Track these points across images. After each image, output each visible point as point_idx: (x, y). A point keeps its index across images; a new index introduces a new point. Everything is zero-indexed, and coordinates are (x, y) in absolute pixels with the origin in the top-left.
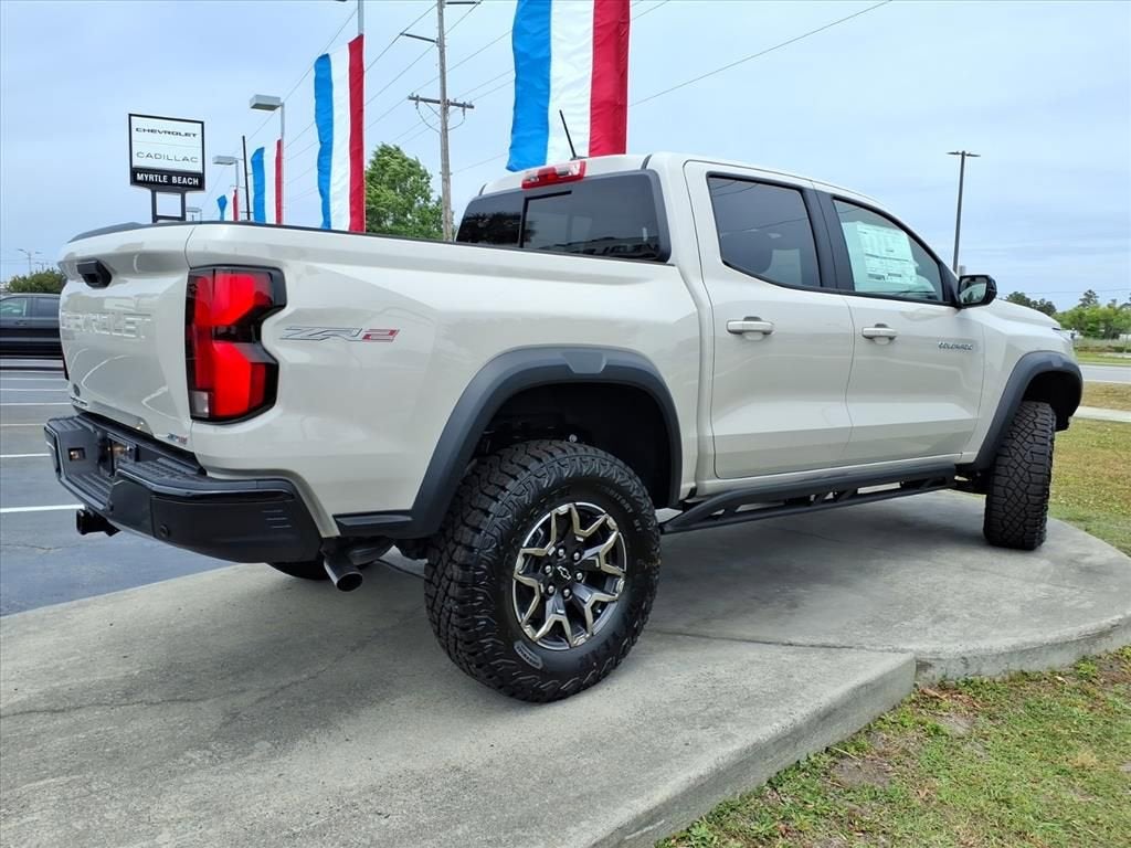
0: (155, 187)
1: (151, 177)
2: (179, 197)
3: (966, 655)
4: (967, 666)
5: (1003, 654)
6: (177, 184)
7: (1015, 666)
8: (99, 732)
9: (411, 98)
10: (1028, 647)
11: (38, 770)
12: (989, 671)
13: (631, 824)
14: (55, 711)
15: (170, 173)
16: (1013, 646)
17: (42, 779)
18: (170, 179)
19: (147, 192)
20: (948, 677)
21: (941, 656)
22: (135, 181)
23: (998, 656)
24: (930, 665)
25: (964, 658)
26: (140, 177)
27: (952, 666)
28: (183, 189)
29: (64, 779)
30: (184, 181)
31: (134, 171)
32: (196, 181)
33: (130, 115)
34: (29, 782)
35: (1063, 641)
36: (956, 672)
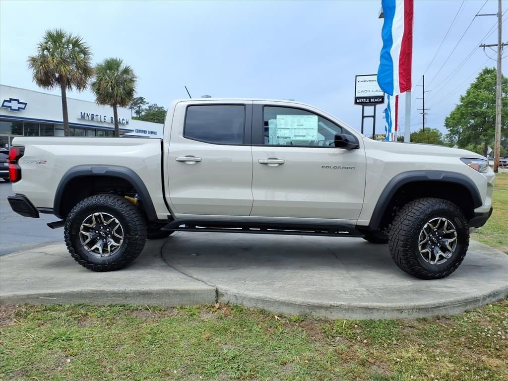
0: (363, 104)
1: (363, 100)
2: (373, 107)
3: (237, 295)
4: (237, 300)
5: (253, 299)
6: (373, 102)
7: (260, 306)
9: (480, 46)
10: (267, 299)
12: (247, 304)
13: (42, 294)
15: (370, 98)
16: (259, 297)
18: (370, 100)
19: (361, 106)
20: (230, 302)
21: (228, 292)
22: (356, 103)
23: (250, 299)
24: (224, 295)
25: (236, 296)
26: (358, 101)
27: (231, 298)
28: (375, 104)
30: (376, 100)
31: (356, 99)
32: (381, 100)
33: (356, 76)
35: (290, 302)
36: (233, 301)
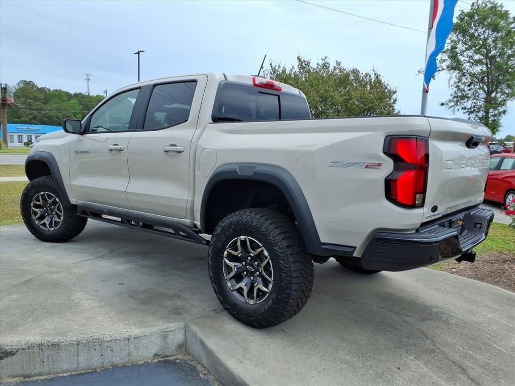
8: (463, 348)
11: (497, 354)
14: (464, 370)
17: (500, 350)
29: (494, 345)
34: (504, 353)
